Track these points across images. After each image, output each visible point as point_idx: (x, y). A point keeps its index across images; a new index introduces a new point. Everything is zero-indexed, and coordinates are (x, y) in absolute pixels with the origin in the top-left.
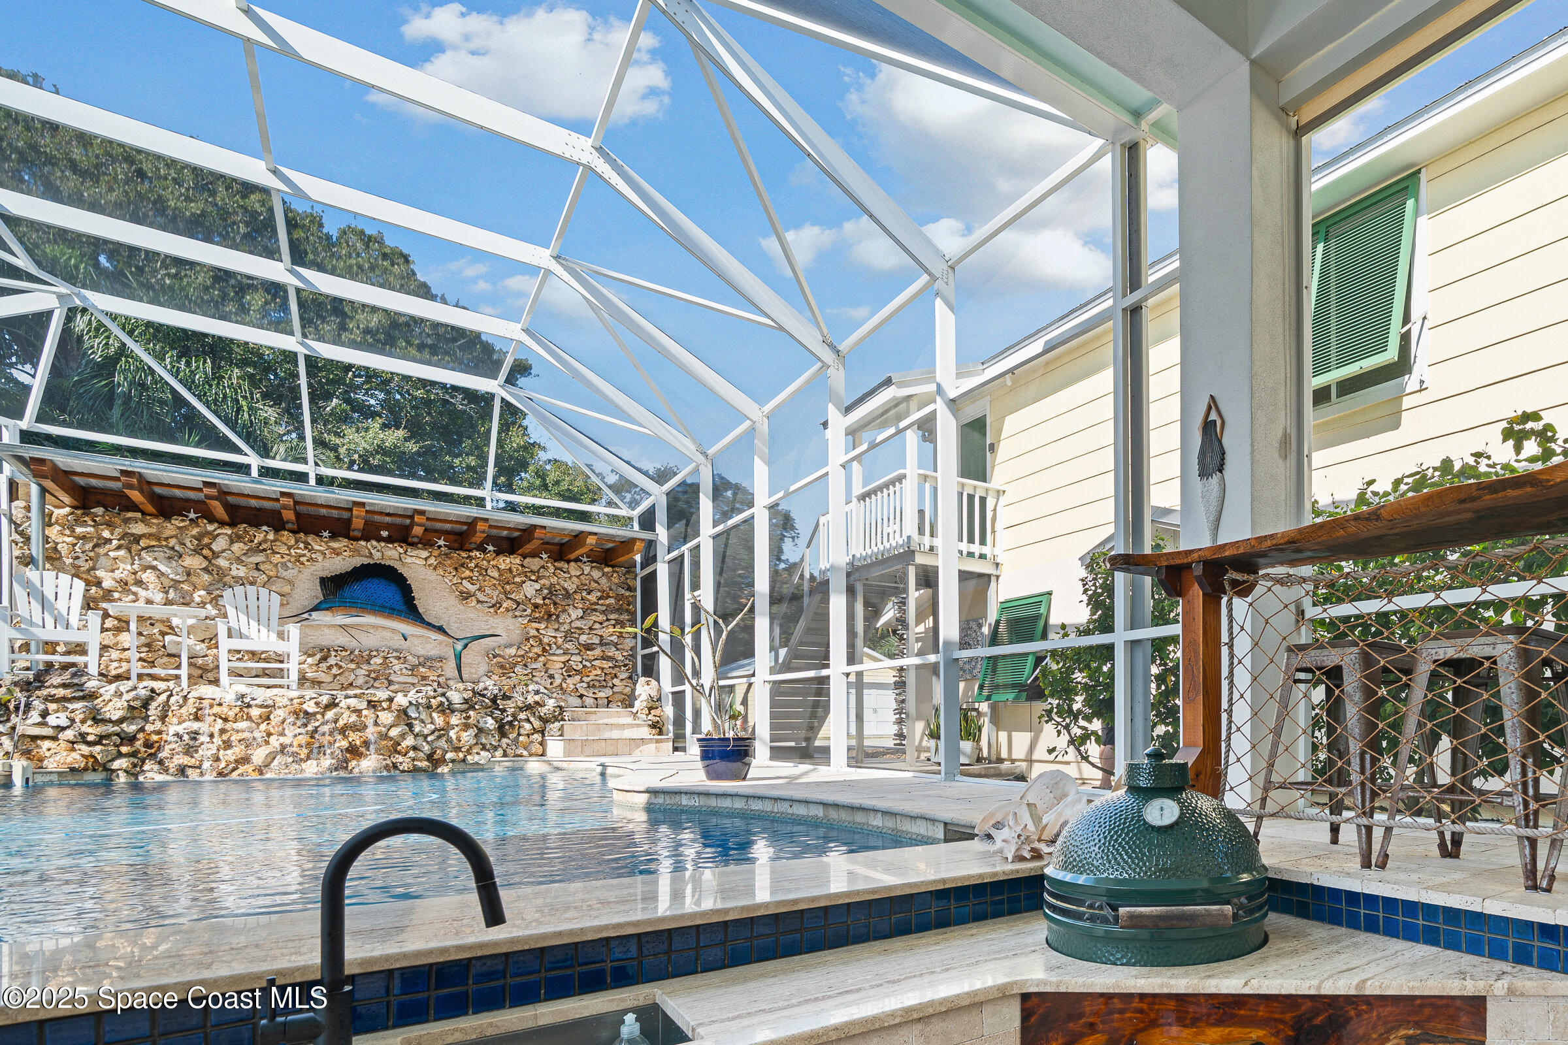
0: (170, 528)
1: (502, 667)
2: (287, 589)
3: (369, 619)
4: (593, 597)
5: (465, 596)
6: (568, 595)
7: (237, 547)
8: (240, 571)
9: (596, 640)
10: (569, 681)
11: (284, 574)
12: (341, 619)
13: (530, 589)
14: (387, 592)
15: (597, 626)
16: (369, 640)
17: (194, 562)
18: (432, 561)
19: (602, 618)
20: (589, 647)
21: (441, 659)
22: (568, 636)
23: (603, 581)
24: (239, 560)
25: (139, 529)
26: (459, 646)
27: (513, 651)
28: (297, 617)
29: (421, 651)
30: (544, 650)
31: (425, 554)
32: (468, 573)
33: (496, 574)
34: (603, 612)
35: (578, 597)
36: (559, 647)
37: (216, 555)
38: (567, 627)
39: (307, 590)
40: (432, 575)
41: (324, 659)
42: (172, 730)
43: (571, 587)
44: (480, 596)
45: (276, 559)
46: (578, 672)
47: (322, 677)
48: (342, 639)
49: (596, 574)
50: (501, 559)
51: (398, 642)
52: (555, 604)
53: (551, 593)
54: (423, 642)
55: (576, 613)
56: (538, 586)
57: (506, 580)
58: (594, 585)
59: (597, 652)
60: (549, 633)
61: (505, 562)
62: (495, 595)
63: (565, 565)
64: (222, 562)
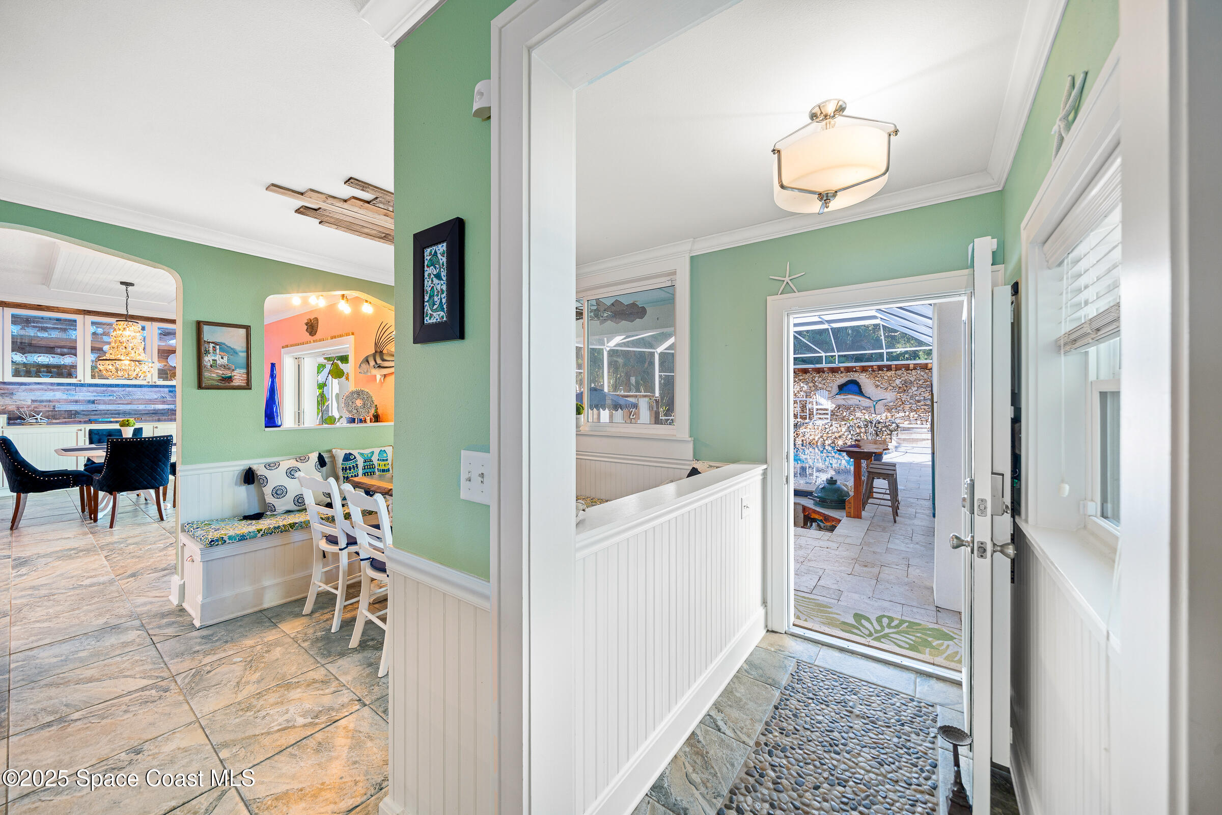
0: (806, 376)
1: (888, 410)
2: (830, 389)
3: (850, 396)
4: (920, 382)
5: (877, 386)
6: (911, 382)
7: (820, 379)
8: (820, 386)
9: (922, 398)
10: (911, 414)
11: (830, 385)
12: (843, 397)
13: (898, 382)
14: (855, 388)
15: (922, 393)
16: (850, 402)
17: (811, 385)
18: (867, 376)
19: (924, 390)
20: (919, 401)
21: (870, 407)
22: (911, 397)
23: (925, 376)
24: (820, 383)
25: (801, 378)
26: (875, 403)
27: (892, 404)
28: (833, 397)
29: (864, 405)
30: (903, 403)
31: (865, 374)
32: (878, 379)
33: (887, 378)
34: (925, 388)
35: (915, 383)
36: (908, 402)
37: (815, 382)
38: (911, 394)
39: (835, 389)
40: (867, 381)
41: (839, 408)
42: (801, 431)
43: (913, 379)
44: (882, 386)
45: (828, 381)
46: (915, 410)
47: (838, 414)
48: (843, 402)
49: (922, 373)
50: (888, 373)
51: (858, 403)
52: (906, 386)
53: (905, 383)
54: (865, 402)
55: (914, 389)
56: (900, 380)
57: (890, 380)
58: (921, 377)
59: (922, 403)
60: (904, 397)
61: (889, 374)
62: (886, 385)
63: (910, 372)
64: (817, 384)
